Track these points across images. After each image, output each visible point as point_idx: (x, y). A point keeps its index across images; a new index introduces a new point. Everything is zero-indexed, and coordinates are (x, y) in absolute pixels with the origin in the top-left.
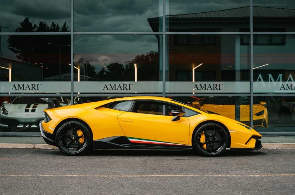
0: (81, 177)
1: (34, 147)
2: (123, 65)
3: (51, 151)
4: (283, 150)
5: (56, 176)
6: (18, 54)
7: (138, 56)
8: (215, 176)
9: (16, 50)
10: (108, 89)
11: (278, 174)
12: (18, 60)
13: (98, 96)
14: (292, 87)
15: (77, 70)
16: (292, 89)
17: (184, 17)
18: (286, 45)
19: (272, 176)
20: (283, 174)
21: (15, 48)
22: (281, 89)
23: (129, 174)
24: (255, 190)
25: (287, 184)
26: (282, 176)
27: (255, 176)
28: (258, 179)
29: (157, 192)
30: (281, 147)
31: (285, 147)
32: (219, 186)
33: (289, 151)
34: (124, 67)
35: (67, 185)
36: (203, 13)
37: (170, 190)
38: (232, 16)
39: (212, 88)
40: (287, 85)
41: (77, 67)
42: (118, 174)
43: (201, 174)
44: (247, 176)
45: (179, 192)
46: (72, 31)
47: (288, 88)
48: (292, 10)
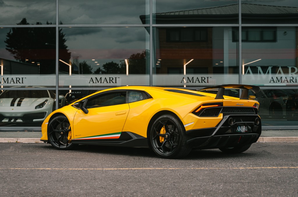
0: (55, 170)
1: (17, 142)
2: (118, 65)
3: (34, 145)
4: (273, 144)
5: (28, 169)
6: (15, 55)
7: (134, 55)
8: (197, 168)
9: (13, 51)
10: (93, 83)
11: (265, 167)
12: (15, 60)
13: (84, 89)
14: (282, 80)
15: (69, 66)
16: (282, 82)
17: (175, 14)
18: (277, 42)
19: (258, 169)
20: (270, 167)
21: (13, 49)
22: (270, 82)
23: (106, 167)
24: (237, 183)
25: (272, 177)
26: (268, 169)
27: (239, 169)
28: (242, 171)
29: (131, 185)
30: (270, 141)
31: (274, 141)
32: (199, 179)
33: (278, 145)
34: (119, 67)
35: (36, 179)
36: (195, 11)
37: (145, 183)
38: (223, 13)
39: (200, 81)
40: (277, 78)
41: (69, 64)
42: (95, 167)
43: (182, 167)
44: (231, 168)
45: (154, 185)
46: (57, 23)
47: (277, 81)
48: (284, 8)
